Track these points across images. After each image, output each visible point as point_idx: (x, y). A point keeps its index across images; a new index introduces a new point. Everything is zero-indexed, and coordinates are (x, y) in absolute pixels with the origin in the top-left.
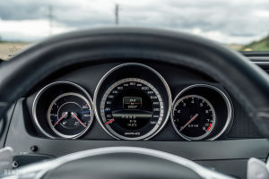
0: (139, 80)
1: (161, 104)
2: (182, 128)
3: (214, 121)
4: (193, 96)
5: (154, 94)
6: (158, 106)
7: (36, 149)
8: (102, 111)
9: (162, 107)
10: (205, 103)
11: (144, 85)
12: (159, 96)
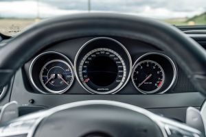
0: (107, 50)
1: (124, 67)
2: (140, 85)
3: (163, 80)
4: (148, 61)
5: (119, 60)
6: (122, 69)
7: (33, 102)
8: (80, 73)
9: (125, 69)
10: (157, 66)
11: (111, 53)
12: (122, 62)
